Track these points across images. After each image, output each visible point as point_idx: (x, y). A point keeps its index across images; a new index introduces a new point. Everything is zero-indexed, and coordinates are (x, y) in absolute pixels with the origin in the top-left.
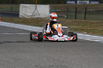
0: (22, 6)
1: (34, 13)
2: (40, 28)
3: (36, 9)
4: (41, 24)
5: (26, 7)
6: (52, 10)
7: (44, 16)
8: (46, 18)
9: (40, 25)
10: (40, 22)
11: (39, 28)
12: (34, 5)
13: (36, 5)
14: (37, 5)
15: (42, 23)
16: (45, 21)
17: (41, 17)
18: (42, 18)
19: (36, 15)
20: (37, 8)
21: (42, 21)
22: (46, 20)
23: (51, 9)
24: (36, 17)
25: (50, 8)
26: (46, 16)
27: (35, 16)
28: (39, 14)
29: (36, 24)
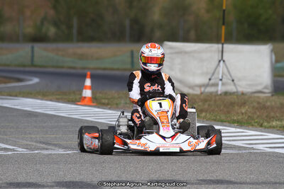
0: (171, 48)
1: (216, 75)
2: (239, 130)
3: (222, 60)
4: (240, 117)
5: (186, 53)
6: (279, 65)
7: (250, 85)
8: (260, 92)
9: (235, 118)
10: (236, 107)
11: (233, 130)
12: (216, 47)
13: (220, 46)
14: (225, 46)
15: (243, 111)
16: (255, 104)
17: (240, 90)
18: (243, 94)
19: (223, 84)
20: (224, 58)
21: (244, 104)
22: (259, 103)
23: (277, 61)
24: (220, 89)
25: (274, 57)
26: (259, 88)
27: (217, 85)
28: (233, 81)
29: (223, 117)
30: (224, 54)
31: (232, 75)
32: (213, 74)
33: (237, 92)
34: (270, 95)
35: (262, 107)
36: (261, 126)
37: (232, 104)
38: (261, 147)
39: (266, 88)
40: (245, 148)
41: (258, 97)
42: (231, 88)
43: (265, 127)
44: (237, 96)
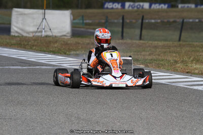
0: (17, 12)
1: (41, 27)
2: (53, 56)
3: (44, 18)
4: (54, 49)
5: (25, 14)
6: (75, 21)
7: (59, 32)
8: (65, 36)
9: (51, 50)
10: (52, 44)
11: (50, 56)
12: (41, 11)
13: (43, 11)
14: (46, 11)
15: (56, 46)
16: (63, 43)
17: (54, 34)
18: (56, 37)
19: (45, 31)
20: (46, 17)
21: (56, 42)
22: (64, 41)
23: (74, 19)
24: (44, 34)
25: (72, 17)
26: (64, 34)
27: (42, 32)
28: (50, 29)
29: (45, 49)
30: (46, 15)
31: (50, 26)
32: (40, 26)
33: (53, 36)
34: (70, 37)
35: (66, 44)
36: (65, 54)
37: (50, 42)
38: (65, 65)
39: (68, 33)
40: (57, 66)
41: (64, 39)
42: (49, 33)
43: (67, 55)
44: (53, 38)
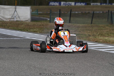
0: (1, 7)
1: (14, 16)
2: (21, 32)
3: (16, 11)
5: (5, 9)
6: (33, 12)
7: (24, 19)
8: (27, 21)
9: (20, 28)
10: (20, 25)
11: (19, 32)
12: (14, 7)
13: (15, 7)
14: (17, 7)
15: (22, 26)
16: (26, 24)
17: (21, 20)
18: (22, 21)
19: (16, 18)
21: (22, 24)
22: (27, 24)
23: (32, 11)
24: (15, 20)
25: (31, 10)
26: (27, 19)
27: (14, 18)
28: (19, 17)
29: (16, 28)
30: (16, 9)
34: (30, 22)
35: (28, 25)
36: (27, 31)
38: (27, 37)
39: (29, 19)
40: (23, 38)
42: (18, 19)
43: (29, 31)
44: (20, 22)
